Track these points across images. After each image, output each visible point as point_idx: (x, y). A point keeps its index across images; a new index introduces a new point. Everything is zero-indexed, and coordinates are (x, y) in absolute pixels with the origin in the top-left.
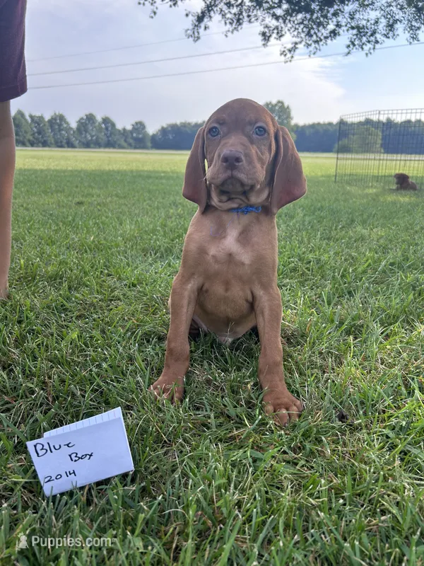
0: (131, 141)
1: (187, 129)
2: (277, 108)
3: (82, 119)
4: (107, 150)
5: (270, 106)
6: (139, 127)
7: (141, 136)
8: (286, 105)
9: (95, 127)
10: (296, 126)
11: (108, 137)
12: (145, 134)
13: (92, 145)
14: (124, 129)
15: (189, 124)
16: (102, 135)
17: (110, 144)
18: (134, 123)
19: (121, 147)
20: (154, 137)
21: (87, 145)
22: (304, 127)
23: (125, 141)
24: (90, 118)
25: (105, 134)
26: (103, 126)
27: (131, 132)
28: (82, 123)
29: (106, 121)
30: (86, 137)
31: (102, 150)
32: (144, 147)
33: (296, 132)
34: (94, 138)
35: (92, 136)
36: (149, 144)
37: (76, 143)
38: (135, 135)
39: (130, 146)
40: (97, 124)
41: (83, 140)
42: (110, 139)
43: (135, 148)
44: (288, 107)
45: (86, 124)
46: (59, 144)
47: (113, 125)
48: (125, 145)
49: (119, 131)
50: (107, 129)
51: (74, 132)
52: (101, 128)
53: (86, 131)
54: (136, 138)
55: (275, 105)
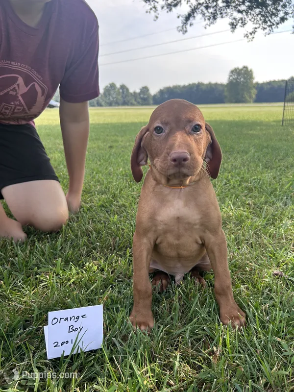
0: (139, 100)
1: (177, 90)
2: (243, 72)
3: (107, 87)
4: (123, 107)
5: (238, 71)
6: (145, 90)
7: (146, 96)
8: (249, 69)
9: (116, 92)
10: (257, 84)
11: (124, 98)
12: (149, 95)
13: (113, 104)
14: (135, 92)
15: (179, 86)
16: (120, 97)
17: (125, 103)
18: (141, 88)
19: (132, 105)
20: (155, 96)
21: (110, 104)
22: (263, 84)
23: (135, 100)
24: (113, 86)
25: (122, 97)
26: (121, 91)
27: (140, 94)
28: (107, 90)
29: (123, 87)
30: (109, 99)
31: (120, 107)
32: (148, 104)
33: (257, 88)
34: (115, 99)
35: (113, 98)
36: (151, 102)
37: (103, 103)
38: (142, 96)
39: (139, 104)
40: (117, 90)
41: (108, 101)
42: (125, 99)
43: (142, 105)
44: (251, 71)
45: (110, 90)
46: (92, 104)
47: (127, 90)
48: (135, 103)
49: (131, 94)
50: (123, 92)
51: (102, 96)
52: (119, 92)
53: (109, 94)
54: (143, 98)
55: (242, 70)
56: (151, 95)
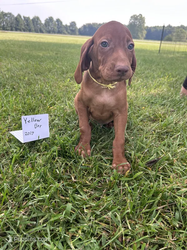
0: (69, 31)
1: (95, 26)
2: (139, 17)
3: (47, 19)
4: (58, 35)
5: (135, 17)
6: (73, 24)
7: (74, 29)
8: (143, 16)
10: (147, 27)
11: (59, 29)
12: (76, 28)
13: (51, 32)
14: (66, 25)
15: (96, 24)
16: (56, 28)
17: (60, 32)
18: (71, 22)
19: (64, 34)
20: (80, 29)
21: (49, 32)
22: (151, 27)
23: (67, 31)
24: (51, 19)
25: (58, 27)
27: (70, 27)
28: (47, 21)
29: (58, 20)
30: (48, 28)
31: (56, 35)
32: (75, 34)
33: (146, 30)
34: (52, 29)
35: (51, 28)
36: (77, 33)
37: (44, 31)
38: (71, 28)
39: (69, 33)
40: (54, 22)
41: (47, 30)
42: (60, 30)
43: (71, 34)
44: (144, 17)
45: (49, 22)
46: (36, 31)
47: (61, 23)
48: (66, 33)
49: (64, 26)
50: (58, 24)
51: (43, 26)
52: (56, 24)
53: (49, 25)
54: (72, 30)
55: (138, 16)
56: (77, 28)
